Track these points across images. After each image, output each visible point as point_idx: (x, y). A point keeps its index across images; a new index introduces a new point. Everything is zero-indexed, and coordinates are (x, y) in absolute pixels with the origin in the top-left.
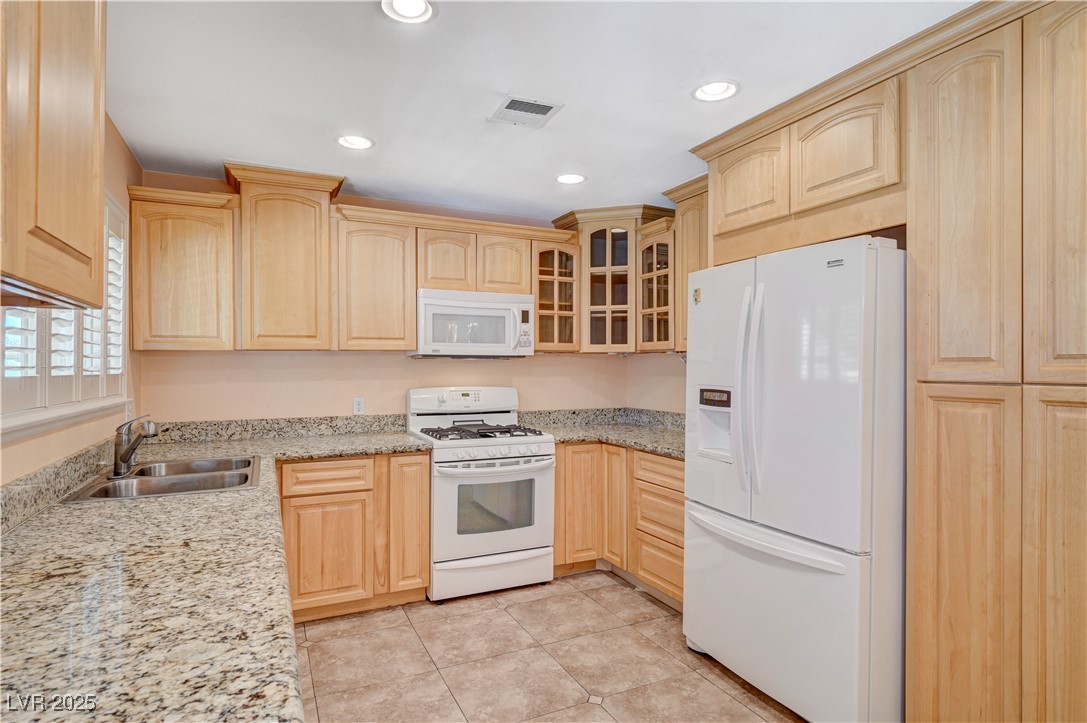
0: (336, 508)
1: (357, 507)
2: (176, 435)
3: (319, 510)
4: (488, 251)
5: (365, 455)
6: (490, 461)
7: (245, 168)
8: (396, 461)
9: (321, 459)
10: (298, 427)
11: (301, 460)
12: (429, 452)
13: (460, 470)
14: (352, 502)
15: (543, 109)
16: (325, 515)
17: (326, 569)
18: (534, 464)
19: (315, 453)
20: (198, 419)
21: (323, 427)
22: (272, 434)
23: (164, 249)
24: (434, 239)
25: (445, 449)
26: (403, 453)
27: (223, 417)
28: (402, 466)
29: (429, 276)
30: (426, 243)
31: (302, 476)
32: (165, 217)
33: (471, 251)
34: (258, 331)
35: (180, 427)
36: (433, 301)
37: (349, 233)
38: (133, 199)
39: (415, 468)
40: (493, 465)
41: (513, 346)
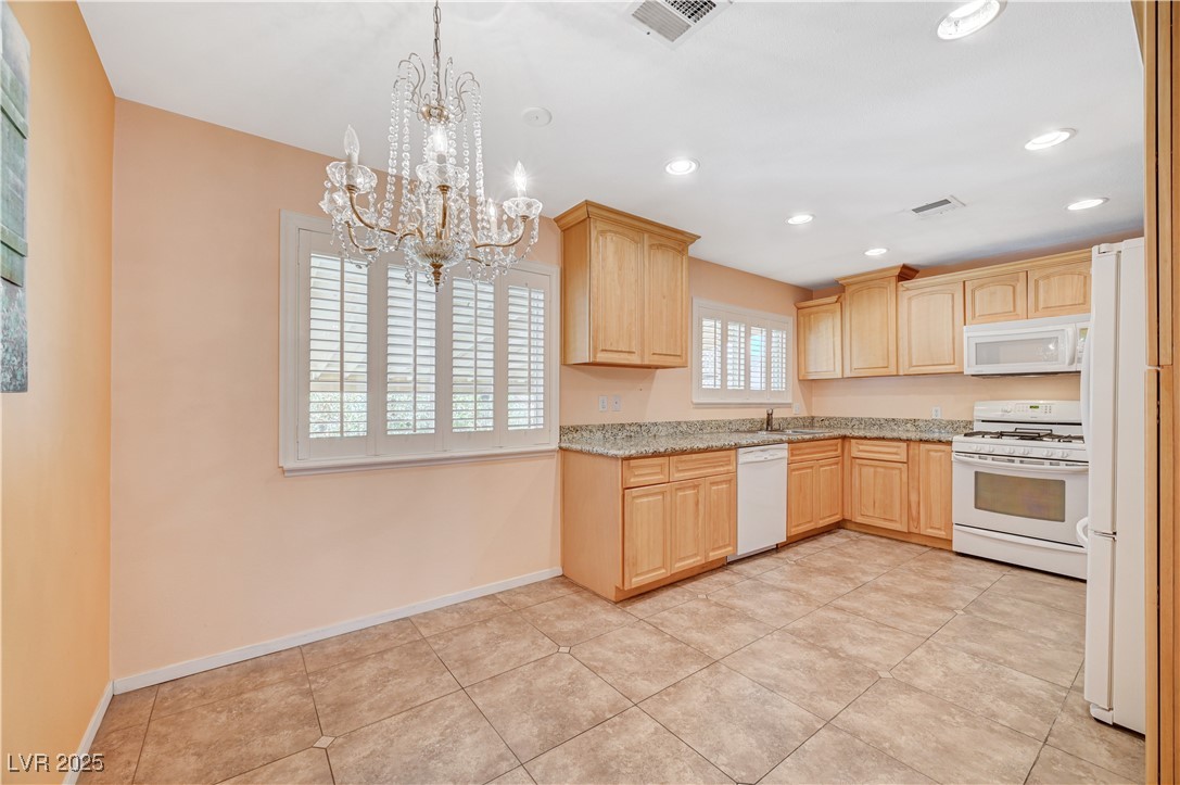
0: (882, 470)
1: (897, 472)
2: (827, 423)
3: (872, 470)
4: (1041, 282)
5: (900, 440)
6: (1011, 457)
7: (845, 278)
8: (924, 447)
9: (870, 439)
10: (892, 424)
11: (861, 438)
12: (949, 443)
13: (976, 459)
14: (893, 468)
15: (946, 202)
16: (875, 472)
17: (877, 505)
18: (1062, 466)
19: (868, 435)
20: (837, 416)
21: (909, 425)
22: (876, 427)
23: (810, 330)
24: (981, 286)
25: (960, 441)
26: (927, 441)
27: (849, 416)
28: (929, 451)
29: (977, 314)
30: (973, 292)
31: (861, 447)
32: (810, 314)
33: (1020, 287)
34: (855, 366)
35: (829, 419)
36: (973, 334)
37: (910, 299)
38: (798, 309)
39: (939, 454)
40: (1013, 461)
41: (1067, 361)
